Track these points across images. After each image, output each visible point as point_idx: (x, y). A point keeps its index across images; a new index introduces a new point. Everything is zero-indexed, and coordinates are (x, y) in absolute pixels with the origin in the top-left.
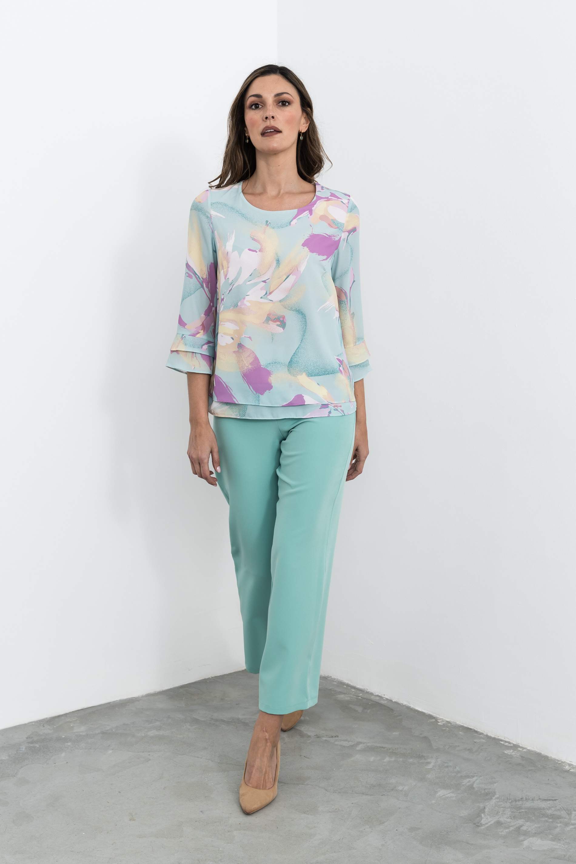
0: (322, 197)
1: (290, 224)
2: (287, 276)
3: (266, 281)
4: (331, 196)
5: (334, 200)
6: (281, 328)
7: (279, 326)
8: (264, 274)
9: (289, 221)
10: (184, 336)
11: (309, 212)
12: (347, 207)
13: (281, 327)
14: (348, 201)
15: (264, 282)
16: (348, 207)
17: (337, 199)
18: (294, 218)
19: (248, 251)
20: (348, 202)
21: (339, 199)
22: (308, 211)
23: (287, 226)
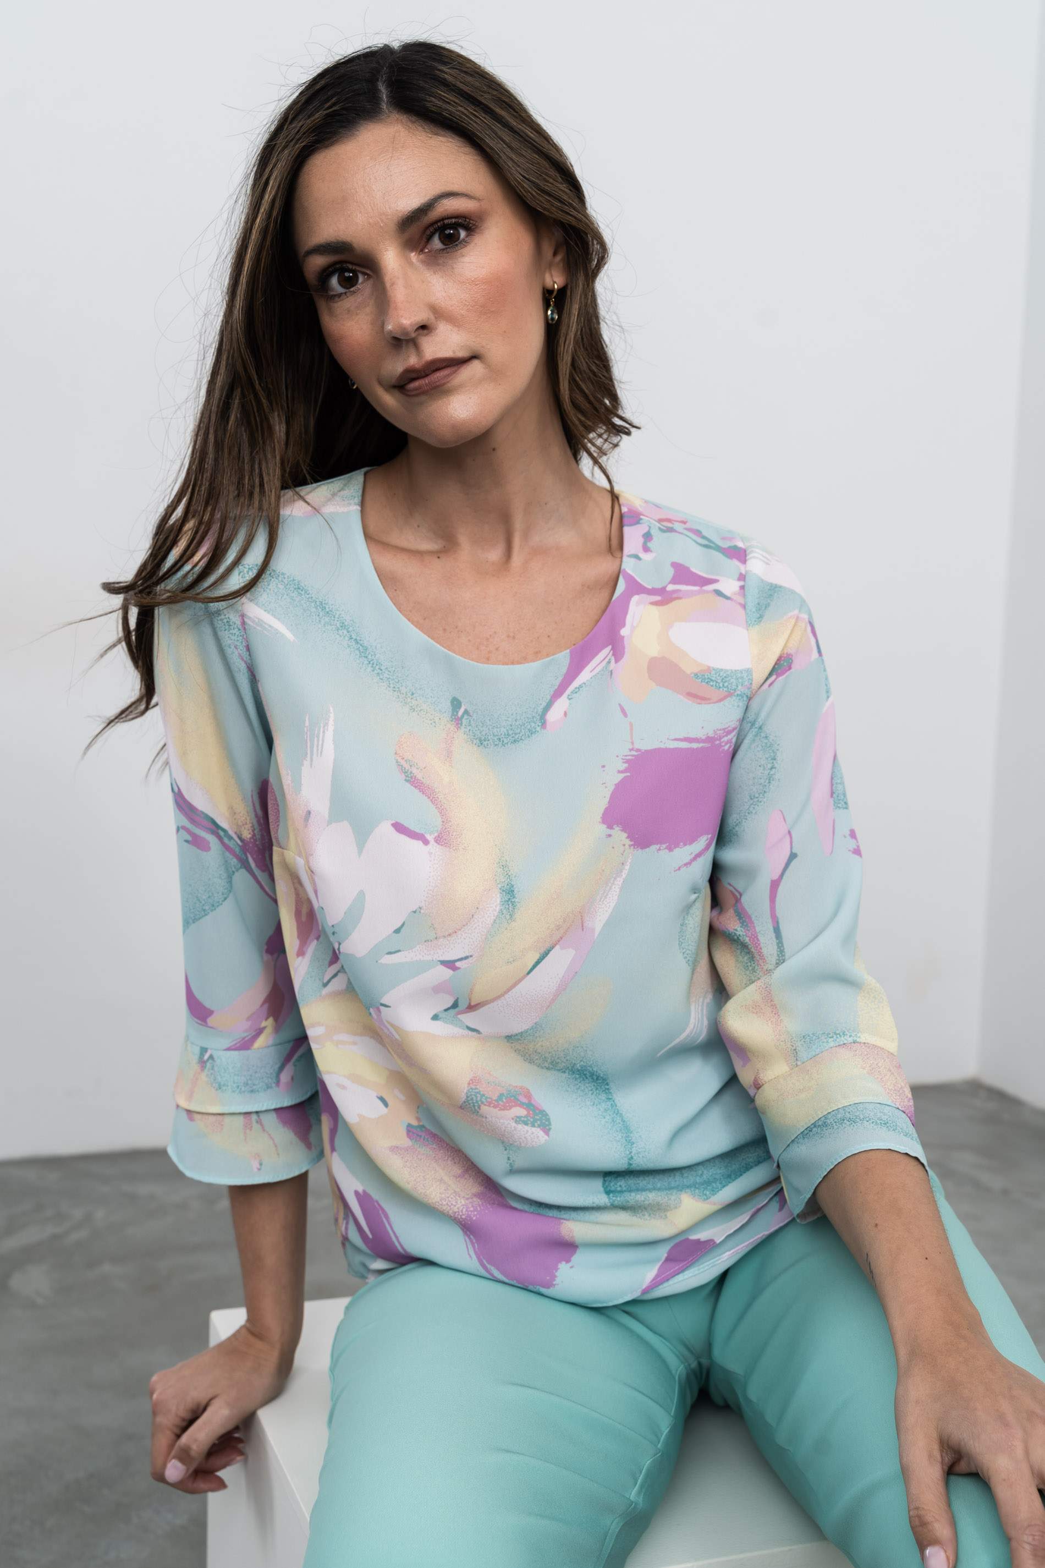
0: (645, 588)
1: (544, 725)
2: (543, 950)
3: (458, 964)
4: (675, 583)
5: (692, 594)
6: (534, 1129)
7: (526, 1124)
8: (450, 935)
9: (540, 709)
10: (206, 1057)
11: (612, 649)
12: (740, 610)
13: (533, 1126)
14: (742, 583)
15: (450, 965)
16: (744, 606)
17: (696, 588)
18: (558, 694)
19: (392, 829)
20: (742, 588)
21: (705, 588)
22: (610, 647)
23: (532, 732)
